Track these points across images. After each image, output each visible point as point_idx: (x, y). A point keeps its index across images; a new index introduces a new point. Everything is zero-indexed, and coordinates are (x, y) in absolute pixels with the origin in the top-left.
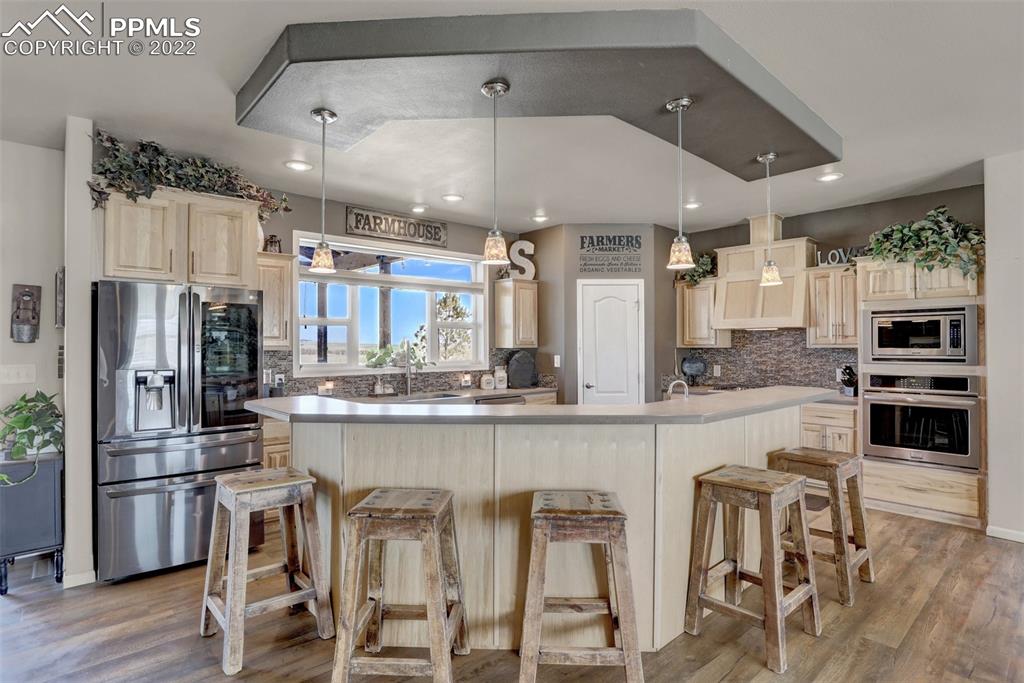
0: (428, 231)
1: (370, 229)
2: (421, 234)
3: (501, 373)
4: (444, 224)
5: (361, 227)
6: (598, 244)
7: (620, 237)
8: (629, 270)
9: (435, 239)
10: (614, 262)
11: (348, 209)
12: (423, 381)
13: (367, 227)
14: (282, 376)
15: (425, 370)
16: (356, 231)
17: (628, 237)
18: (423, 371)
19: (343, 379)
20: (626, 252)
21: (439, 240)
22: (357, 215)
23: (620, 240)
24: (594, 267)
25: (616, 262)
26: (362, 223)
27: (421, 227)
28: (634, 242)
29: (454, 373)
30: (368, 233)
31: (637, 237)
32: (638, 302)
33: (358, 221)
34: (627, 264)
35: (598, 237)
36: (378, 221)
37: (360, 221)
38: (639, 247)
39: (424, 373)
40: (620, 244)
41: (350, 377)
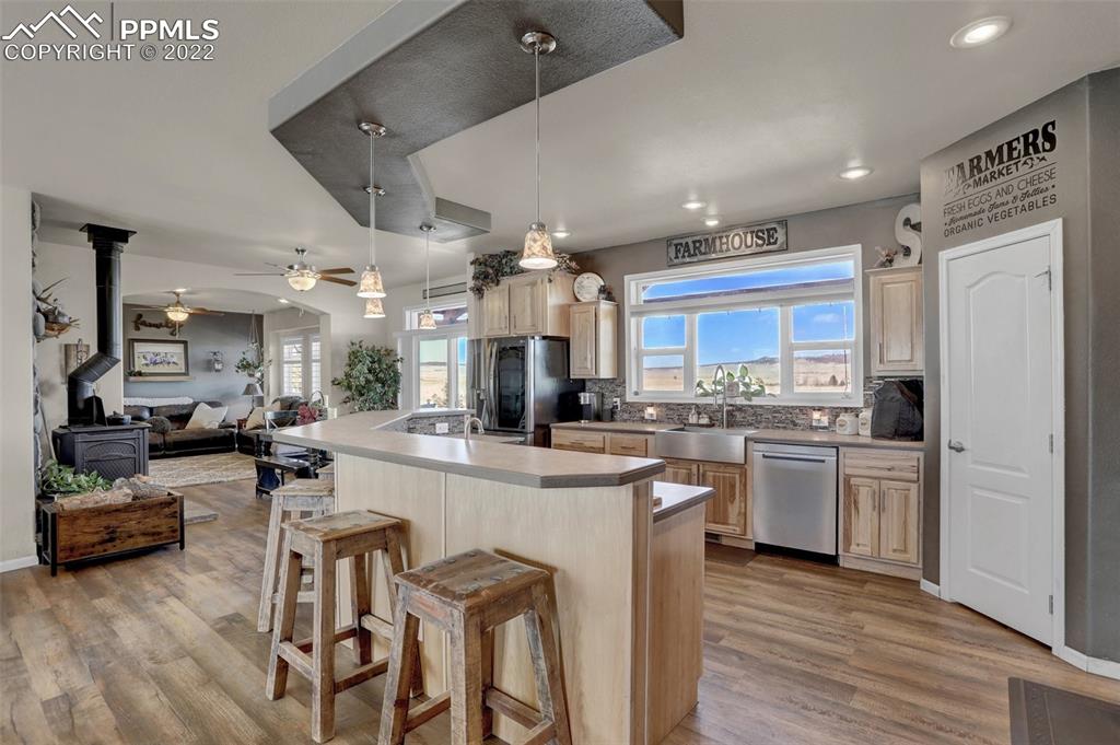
0: (758, 237)
1: (690, 256)
2: (749, 243)
3: (867, 414)
4: (783, 222)
5: (680, 255)
6: (972, 175)
7: (1010, 144)
8: (1031, 206)
9: (769, 244)
10: (999, 200)
11: (669, 241)
12: (755, 414)
13: (686, 254)
14: (618, 400)
15: (756, 401)
16: (676, 261)
17: (1026, 137)
18: (753, 403)
19: (667, 405)
20: (1023, 169)
21: (775, 243)
22: (676, 245)
23: (1011, 149)
24: (966, 222)
25: (1006, 198)
26: (682, 250)
27: (749, 236)
28: (1040, 141)
29: (801, 409)
30: (688, 260)
31: (1045, 127)
32: (1049, 273)
33: (677, 251)
34: (1026, 195)
35: (972, 161)
36: (698, 245)
37: (679, 250)
38: (1053, 148)
39: (756, 406)
40: (1010, 158)
41: (673, 404)
